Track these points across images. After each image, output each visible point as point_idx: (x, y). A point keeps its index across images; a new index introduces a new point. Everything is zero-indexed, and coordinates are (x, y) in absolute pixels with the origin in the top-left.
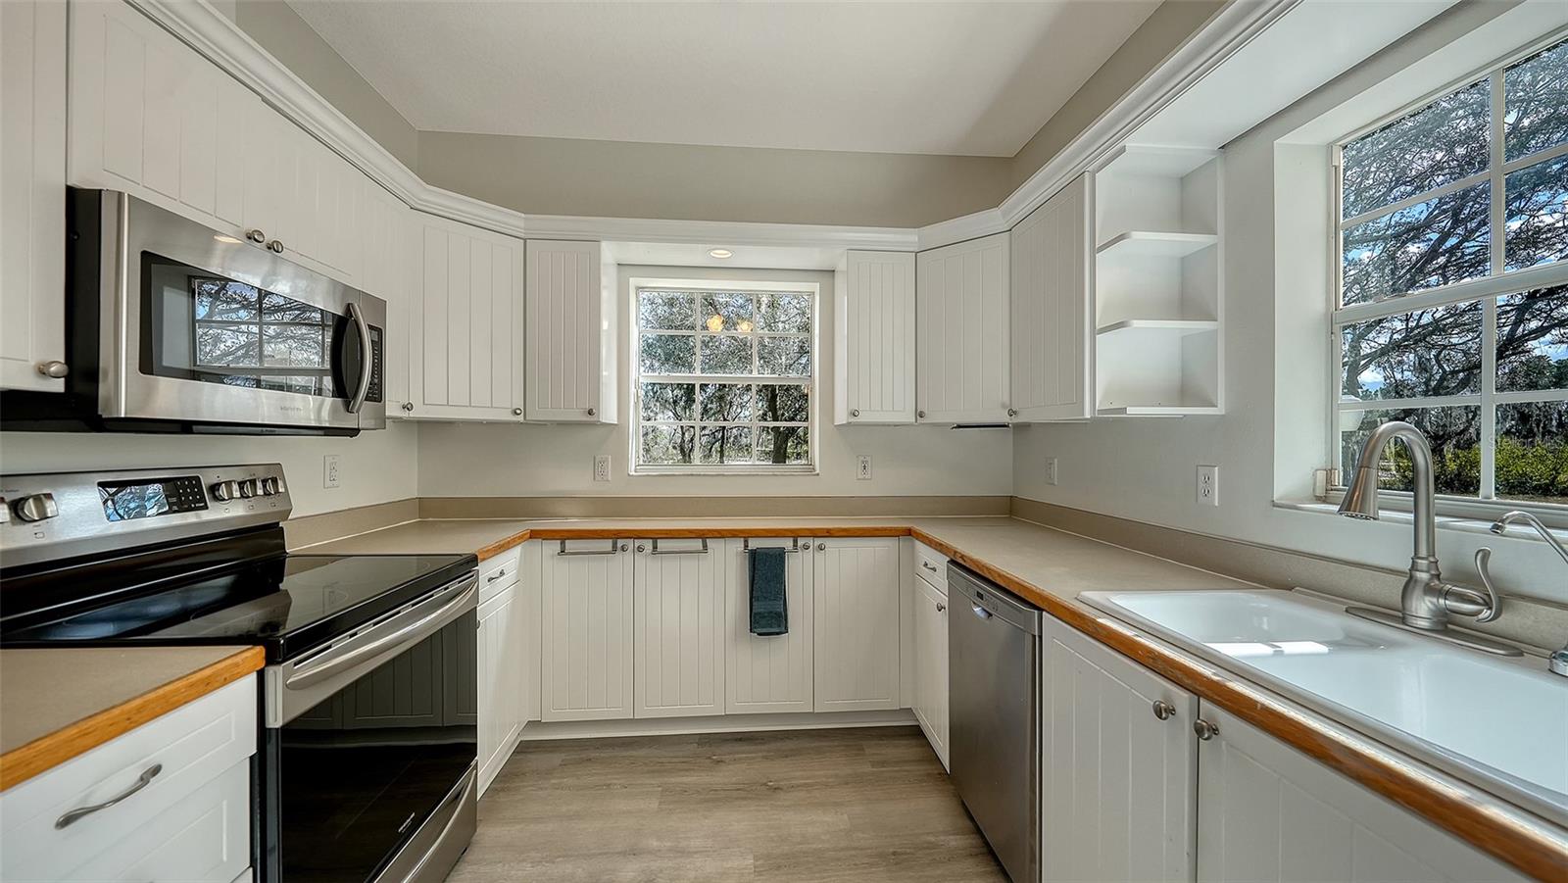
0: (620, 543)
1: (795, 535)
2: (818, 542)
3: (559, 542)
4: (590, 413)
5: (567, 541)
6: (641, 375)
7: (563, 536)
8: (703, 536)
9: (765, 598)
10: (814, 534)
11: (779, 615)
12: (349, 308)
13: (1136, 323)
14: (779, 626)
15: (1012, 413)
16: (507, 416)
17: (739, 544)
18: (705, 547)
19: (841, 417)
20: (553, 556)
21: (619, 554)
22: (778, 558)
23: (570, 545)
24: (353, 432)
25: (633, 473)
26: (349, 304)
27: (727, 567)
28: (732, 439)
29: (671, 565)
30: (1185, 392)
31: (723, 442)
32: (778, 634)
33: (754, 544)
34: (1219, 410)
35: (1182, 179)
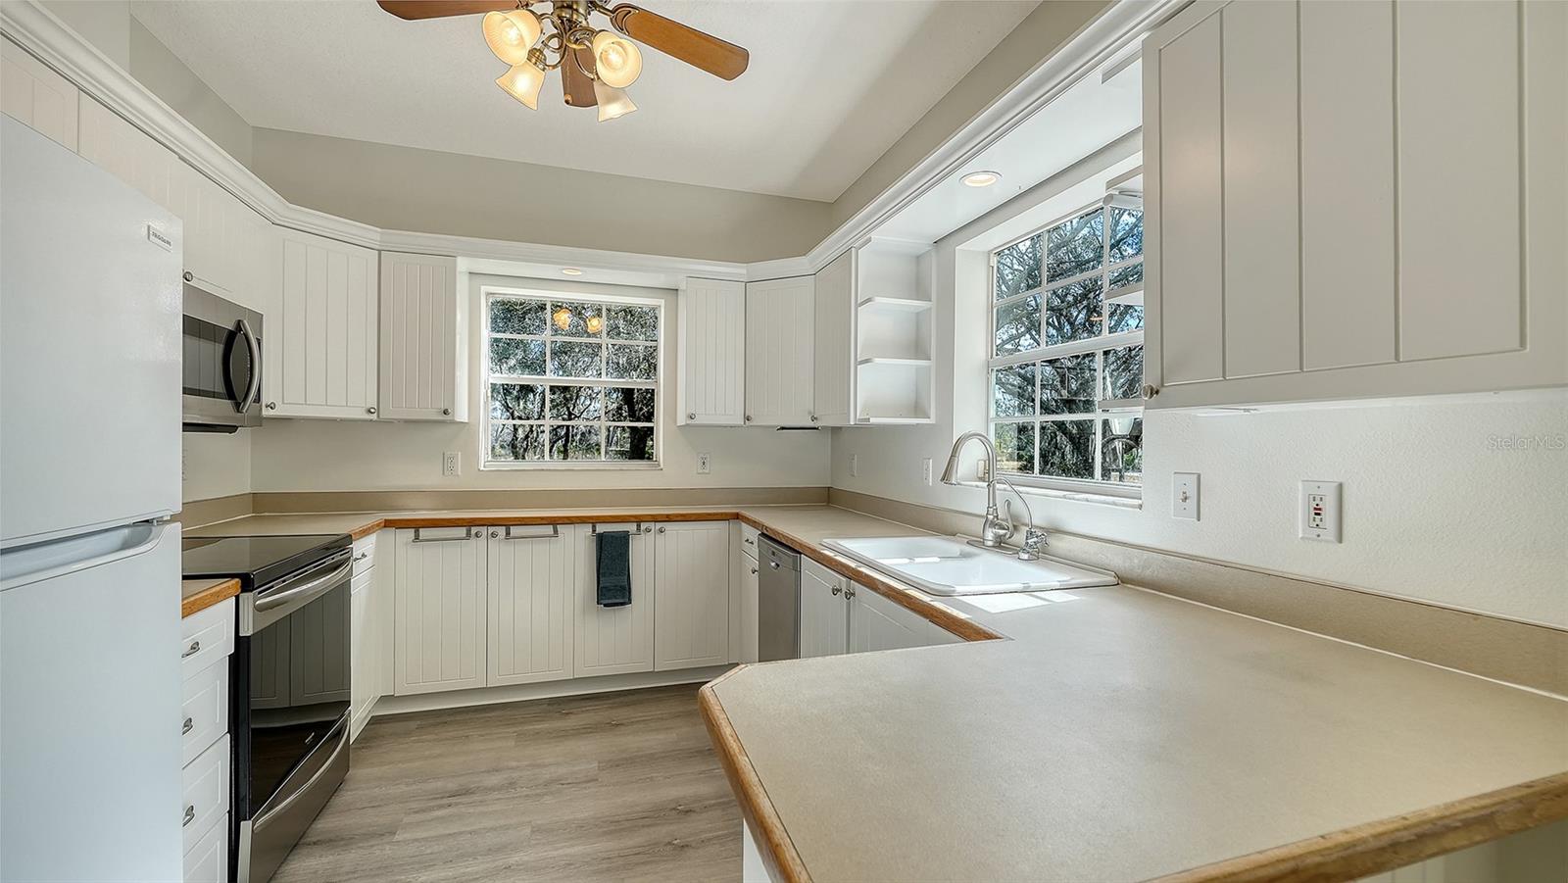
0: (474, 530)
1: (638, 520)
2: (659, 525)
3: (413, 530)
4: (445, 412)
5: (421, 530)
6: (491, 375)
7: (416, 525)
8: (554, 522)
9: (611, 574)
10: (655, 519)
11: (623, 588)
12: (239, 325)
13: (877, 360)
14: (623, 597)
15: (814, 419)
16: (361, 414)
17: (589, 528)
18: (556, 531)
19: (682, 420)
20: (406, 544)
21: (473, 541)
22: (623, 539)
23: (424, 533)
24: (232, 429)
25: (482, 468)
26: (239, 321)
27: (576, 550)
28: (579, 437)
29: (523, 550)
30: (918, 409)
31: (567, 441)
32: (622, 604)
33: (601, 528)
34: (931, 421)
35: (918, 257)
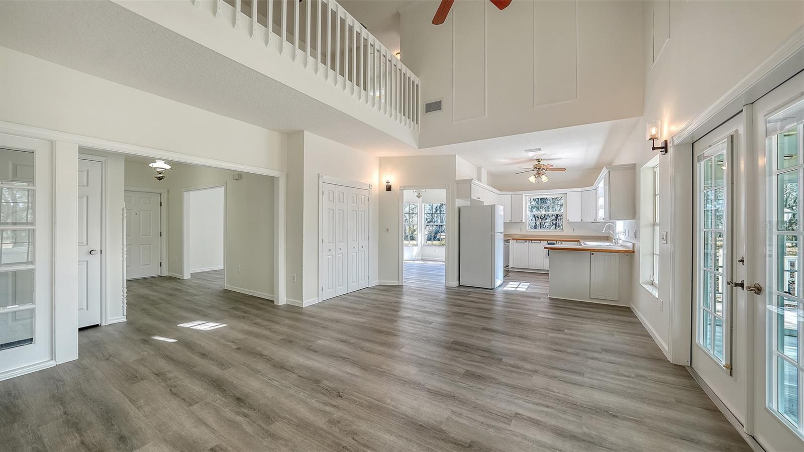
0: (526, 241)
1: (557, 241)
4: (521, 220)
7: (517, 240)
8: (540, 240)
10: (560, 241)
17: (546, 242)
18: (540, 242)
20: (515, 243)
25: (529, 231)
27: (543, 245)
29: (535, 244)
